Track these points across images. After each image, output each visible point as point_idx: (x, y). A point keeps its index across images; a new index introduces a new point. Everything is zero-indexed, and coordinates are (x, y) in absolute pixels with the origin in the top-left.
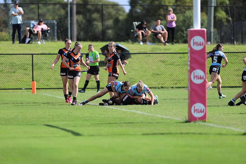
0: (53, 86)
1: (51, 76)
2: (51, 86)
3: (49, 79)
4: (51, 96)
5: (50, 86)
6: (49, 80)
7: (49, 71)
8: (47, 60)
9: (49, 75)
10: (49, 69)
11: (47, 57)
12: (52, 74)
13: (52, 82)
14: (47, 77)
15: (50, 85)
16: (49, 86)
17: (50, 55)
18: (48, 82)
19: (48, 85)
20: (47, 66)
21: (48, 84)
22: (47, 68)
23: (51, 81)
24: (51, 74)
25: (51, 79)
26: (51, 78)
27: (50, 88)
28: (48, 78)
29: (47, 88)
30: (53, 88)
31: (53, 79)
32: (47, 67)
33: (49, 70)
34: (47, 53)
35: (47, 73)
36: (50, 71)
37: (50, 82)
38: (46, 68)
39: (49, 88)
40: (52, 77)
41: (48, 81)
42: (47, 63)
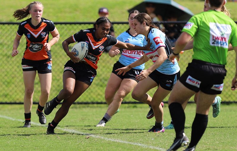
0: (18, 97)
1: (13, 73)
2: (13, 96)
3: (8, 80)
4: (13, 120)
5: (11, 97)
6: (8, 83)
7: (8, 62)
8: (4, 38)
9: (10, 73)
10: (8, 57)
11: (6, 30)
12: (16, 71)
13: (16, 89)
14: (6, 75)
15: (11, 94)
16: (9, 97)
17: (11, 25)
18: (6, 89)
19: (6, 96)
20: (6, 52)
21: (8, 92)
22: (6, 55)
23: (13, 86)
24: (13, 70)
25: (13, 81)
26: (13, 78)
27: (13, 101)
28: (6, 78)
29: (4, 101)
30: (18, 101)
31: (18, 80)
32: (4, 54)
33: (9, 59)
34: (4, 21)
35: (6, 67)
36: (11, 62)
37: (11, 88)
38: (4, 56)
39: (8, 101)
40: (15, 76)
41: (6, 86)
42: (6, 44)
